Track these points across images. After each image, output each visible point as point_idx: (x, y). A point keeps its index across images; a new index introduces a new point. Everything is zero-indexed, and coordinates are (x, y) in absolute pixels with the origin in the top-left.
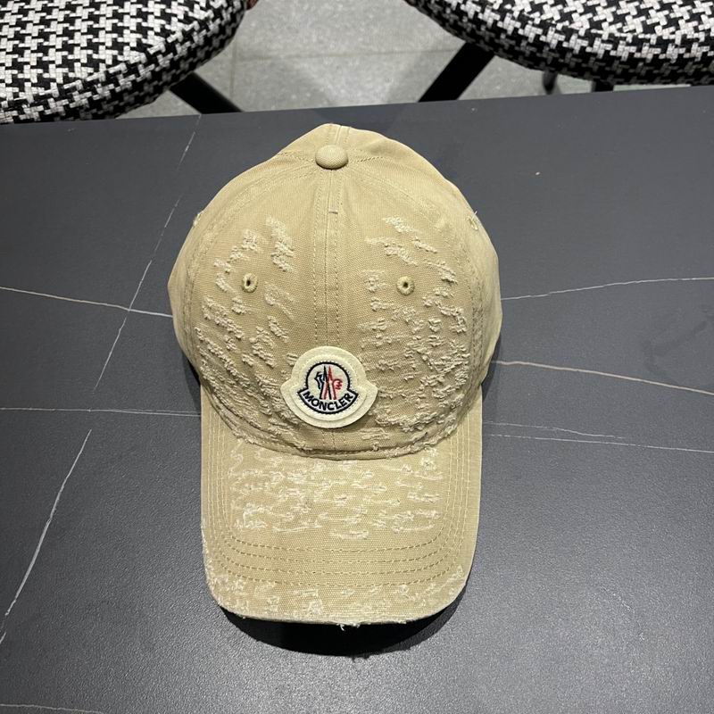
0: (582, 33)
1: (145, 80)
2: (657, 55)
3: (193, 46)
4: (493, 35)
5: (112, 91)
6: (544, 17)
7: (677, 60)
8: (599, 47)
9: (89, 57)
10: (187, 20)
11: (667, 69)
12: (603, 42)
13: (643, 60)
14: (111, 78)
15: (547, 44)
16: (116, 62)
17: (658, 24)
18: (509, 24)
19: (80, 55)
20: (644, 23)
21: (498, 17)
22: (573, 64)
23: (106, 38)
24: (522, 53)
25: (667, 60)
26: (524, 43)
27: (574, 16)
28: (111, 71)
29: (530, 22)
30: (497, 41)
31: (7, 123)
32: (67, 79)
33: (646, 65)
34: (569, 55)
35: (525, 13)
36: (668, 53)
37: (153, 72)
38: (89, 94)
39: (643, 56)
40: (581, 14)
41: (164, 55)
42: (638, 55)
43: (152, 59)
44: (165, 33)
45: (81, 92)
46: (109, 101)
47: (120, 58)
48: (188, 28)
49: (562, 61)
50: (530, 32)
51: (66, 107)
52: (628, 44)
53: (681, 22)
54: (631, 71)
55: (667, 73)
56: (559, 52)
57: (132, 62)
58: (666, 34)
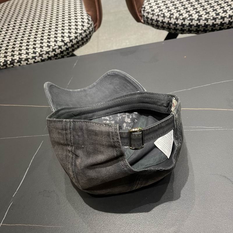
0: (196, 19)
1: (64, 51)
2: (222, 22)
3: (78, 40)
4: (168, 25)
5: (54, 54)
6: (183, 17)
7: (229, 22)
8: (202, 23)
9: (48, 45)
10: (76, 33)
11: (226, 26)
12: (203, 20)
13: (217, 24)
14: (54, 50)
15: (185, 25)
16: (55, 45)
17: (220, 12)
18: (173, 21)
19: (45, 44)
20: (216, 13)
21: (169, 20)
22: (195, 30)
23: (52, 40)
24: (178, 29)
25: (225, 23)
26: (178, 26)
27: (193, 15)
28: (54, 48)
29: (179, 19)
30: (170, 27)
31: (24, 65)
32: (41, 51)
33: (219, 25)
34: (193, 27)
35: (177, 17)
36: (225, 20)
37: (66, 48)
38: (47, 55)
39: (217, 23)
40: (195, 14)
41: (69, 43)
42: (215, 23)
43: (66, 44)
44: (69, 37)
45: (45, 54)
46: (54, 57)
47: (56, 44)
48: (76, 35)
49: (191, 29)
50: (180, 22)
51: (41, 59)
52: (211, 20)
53: (227, 11)
54: (214, 28)
55: (226, 27)
56: (190, 26)
57: (60, 45)
58: (223, 15)
